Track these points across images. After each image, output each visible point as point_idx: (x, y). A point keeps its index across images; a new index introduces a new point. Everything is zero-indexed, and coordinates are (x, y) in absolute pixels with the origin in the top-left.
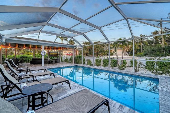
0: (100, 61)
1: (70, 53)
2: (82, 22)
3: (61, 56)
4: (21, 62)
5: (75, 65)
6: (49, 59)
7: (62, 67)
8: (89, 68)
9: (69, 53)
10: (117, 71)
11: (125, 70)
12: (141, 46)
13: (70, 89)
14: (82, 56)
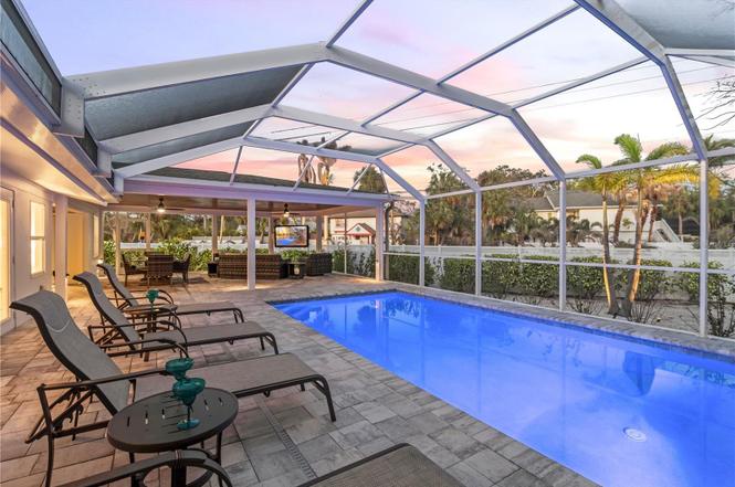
2: (424, 90)
5: (386, 287)
9: (358, 229)
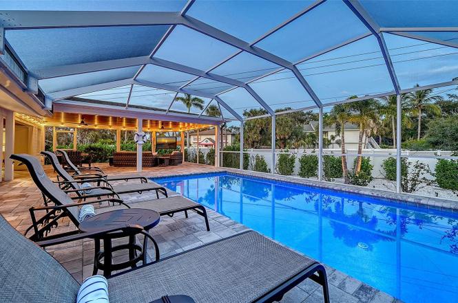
0: (292, 161)
1: (210, 139)
2: (243, 50)
3: (185, 148)
4: (87, 161)
5: (221, 170)
6: (155, 154)
7: (187, 175)
8: (259, 178)
9: (207, 141)
10: (343, 189)
11: (370, 186)
12: (419, 119)
13: (208, 230)
14: (241, 147)
